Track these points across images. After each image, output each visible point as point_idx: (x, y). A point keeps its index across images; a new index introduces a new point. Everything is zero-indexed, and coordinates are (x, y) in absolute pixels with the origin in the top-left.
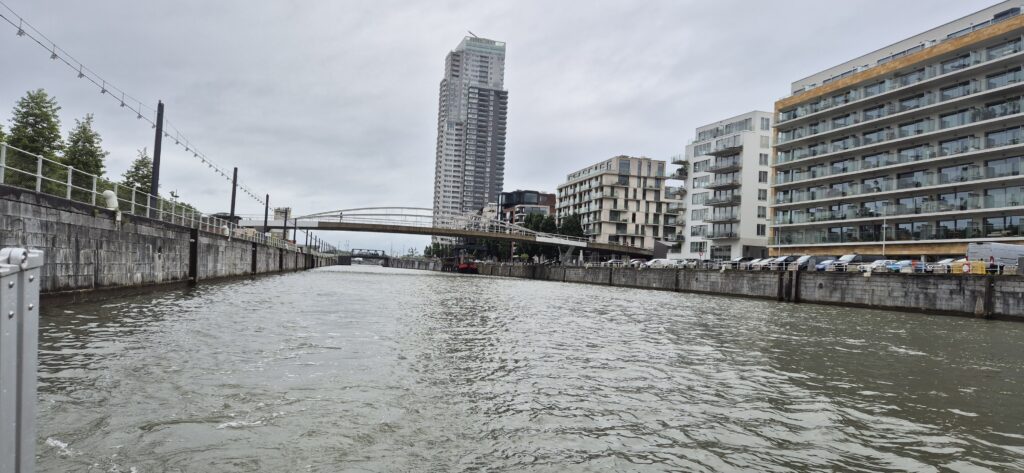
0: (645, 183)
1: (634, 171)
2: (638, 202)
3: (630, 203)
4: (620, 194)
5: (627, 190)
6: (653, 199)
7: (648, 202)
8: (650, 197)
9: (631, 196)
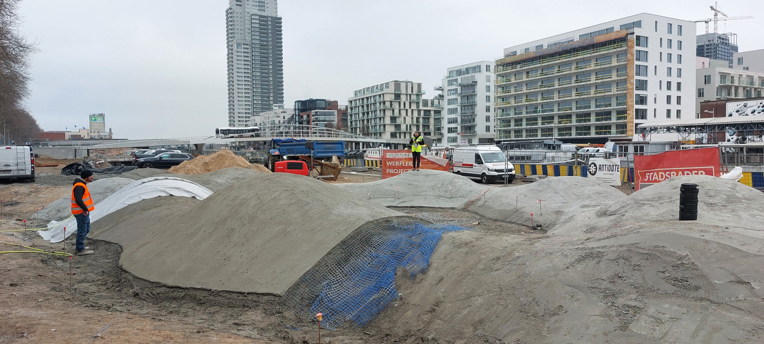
0: (410, 97)
1: (403, 91)
2: (407, 110)
3: (402, 111)
4: (396, 106)
5: (400, 103)
6: (416, 108)
7: (412, 110)
8: (414, 107)
9: (402, 107)
